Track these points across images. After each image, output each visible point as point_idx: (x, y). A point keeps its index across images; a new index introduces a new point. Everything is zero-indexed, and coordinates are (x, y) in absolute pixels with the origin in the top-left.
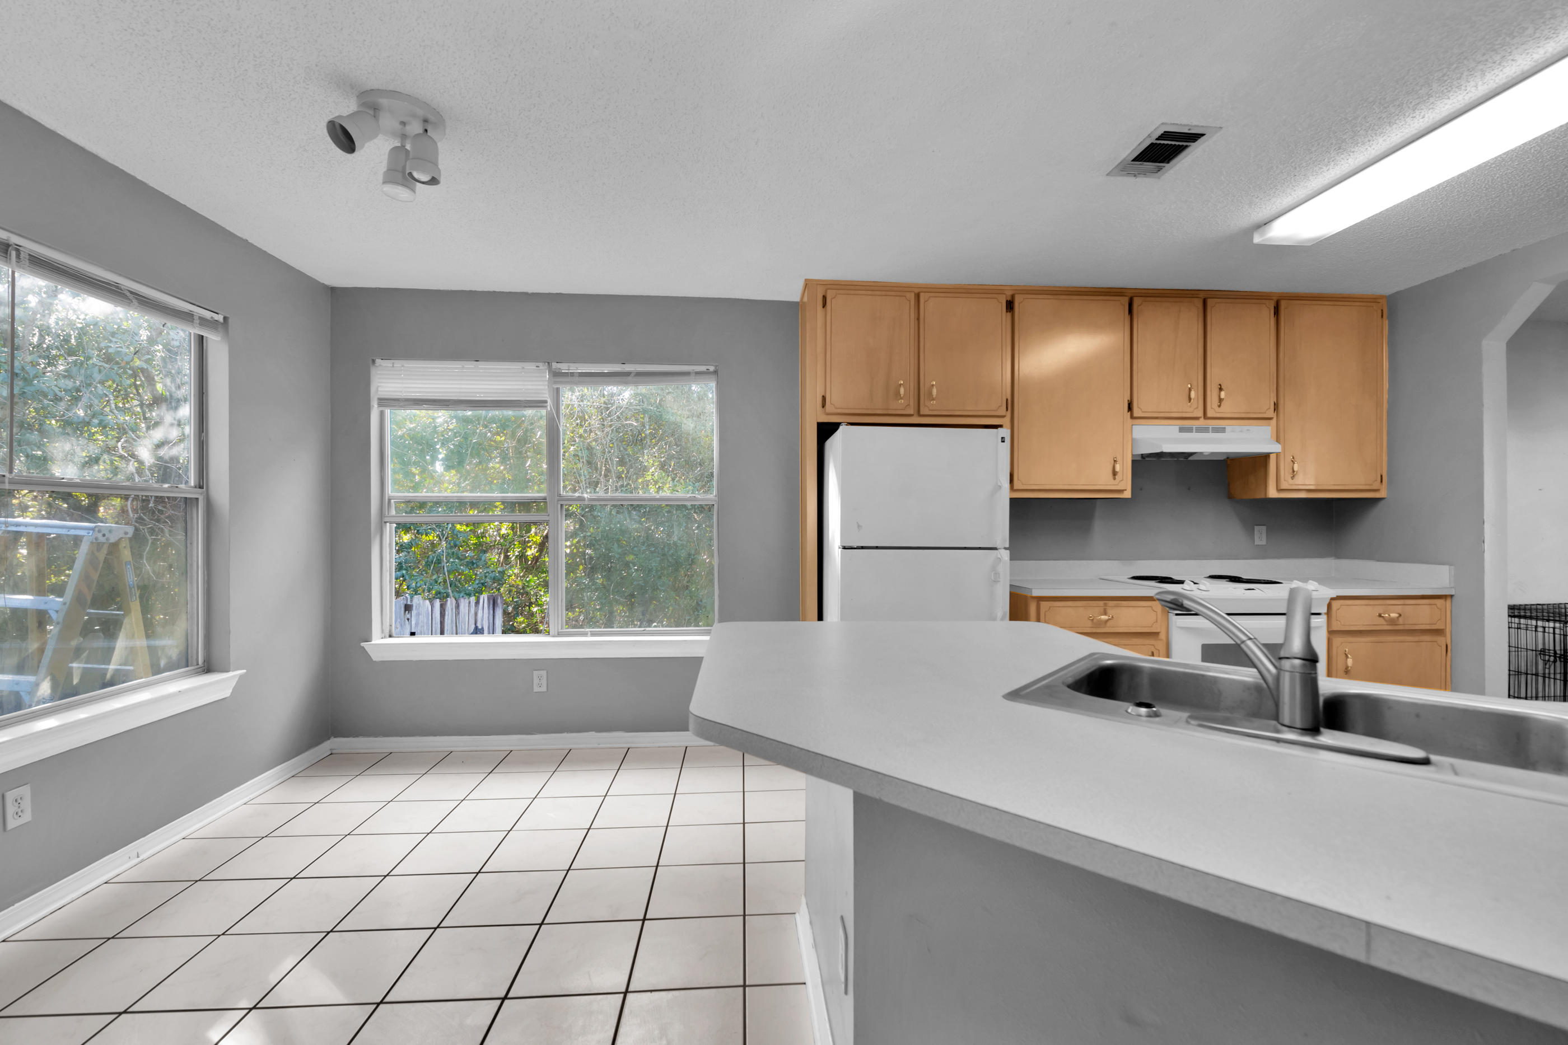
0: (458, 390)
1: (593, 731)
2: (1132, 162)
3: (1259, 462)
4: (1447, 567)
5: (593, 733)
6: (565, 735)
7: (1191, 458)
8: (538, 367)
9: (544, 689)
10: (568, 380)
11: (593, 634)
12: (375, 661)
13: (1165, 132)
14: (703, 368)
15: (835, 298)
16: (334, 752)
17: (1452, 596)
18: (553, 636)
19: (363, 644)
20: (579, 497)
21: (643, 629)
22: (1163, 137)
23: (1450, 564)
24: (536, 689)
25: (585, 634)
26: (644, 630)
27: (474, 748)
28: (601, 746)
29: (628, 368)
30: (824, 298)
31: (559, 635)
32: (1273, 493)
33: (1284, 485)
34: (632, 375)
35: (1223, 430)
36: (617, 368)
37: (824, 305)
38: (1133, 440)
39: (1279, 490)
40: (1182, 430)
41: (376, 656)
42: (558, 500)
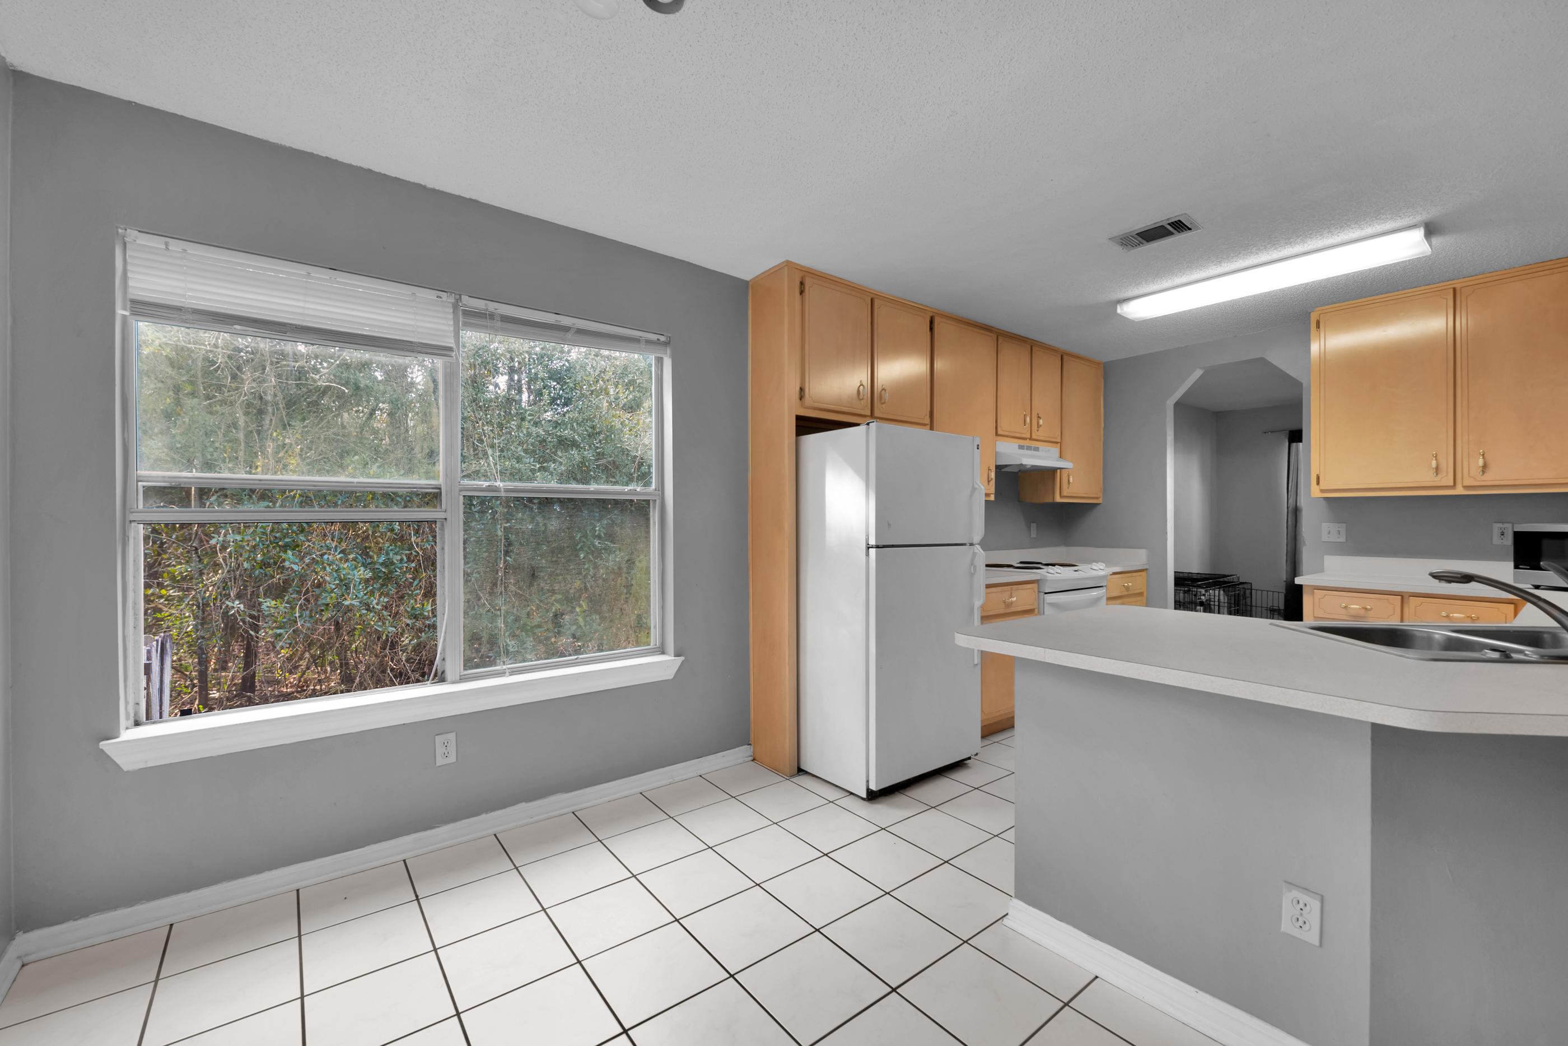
0: (300, 311)
1: (521, 802)
2: (1136, 236)
3: (1050, 474)
4: (1144, 550)
5: (523, 805)
6: (483, 816)
7: (1003, 470)
8: (441, 298)
9: (452, 759)
10: (486, 324)
11: (514, 672)
12: (128, 772)
13: (1179, 221)
14: (653, 337)
15: (812, 286)
16: (26, 960)
17: (1147, 569)
18: (453, 683)
19: (104, 745)
20: (489, 486)
21: (576, 657)
22: (1175, 225)
23: (1145, 548)
24: (440, 761)
25: (501, 674)
26: (576, 659)
27: (339, 874)
28: (536, 818)
29: (565, 321)
30: (802, 284)
31: (463, 679)
32: (1058, 499)
33: (1065, 494)
34: (572, 331)
35: (1037, 449)
36: (550, 318)
37: (802, 292)
38: (996, 453)
39: (1061, 496)
40: (1021, 447)
41: (127, 762)
42: (460, 491)
